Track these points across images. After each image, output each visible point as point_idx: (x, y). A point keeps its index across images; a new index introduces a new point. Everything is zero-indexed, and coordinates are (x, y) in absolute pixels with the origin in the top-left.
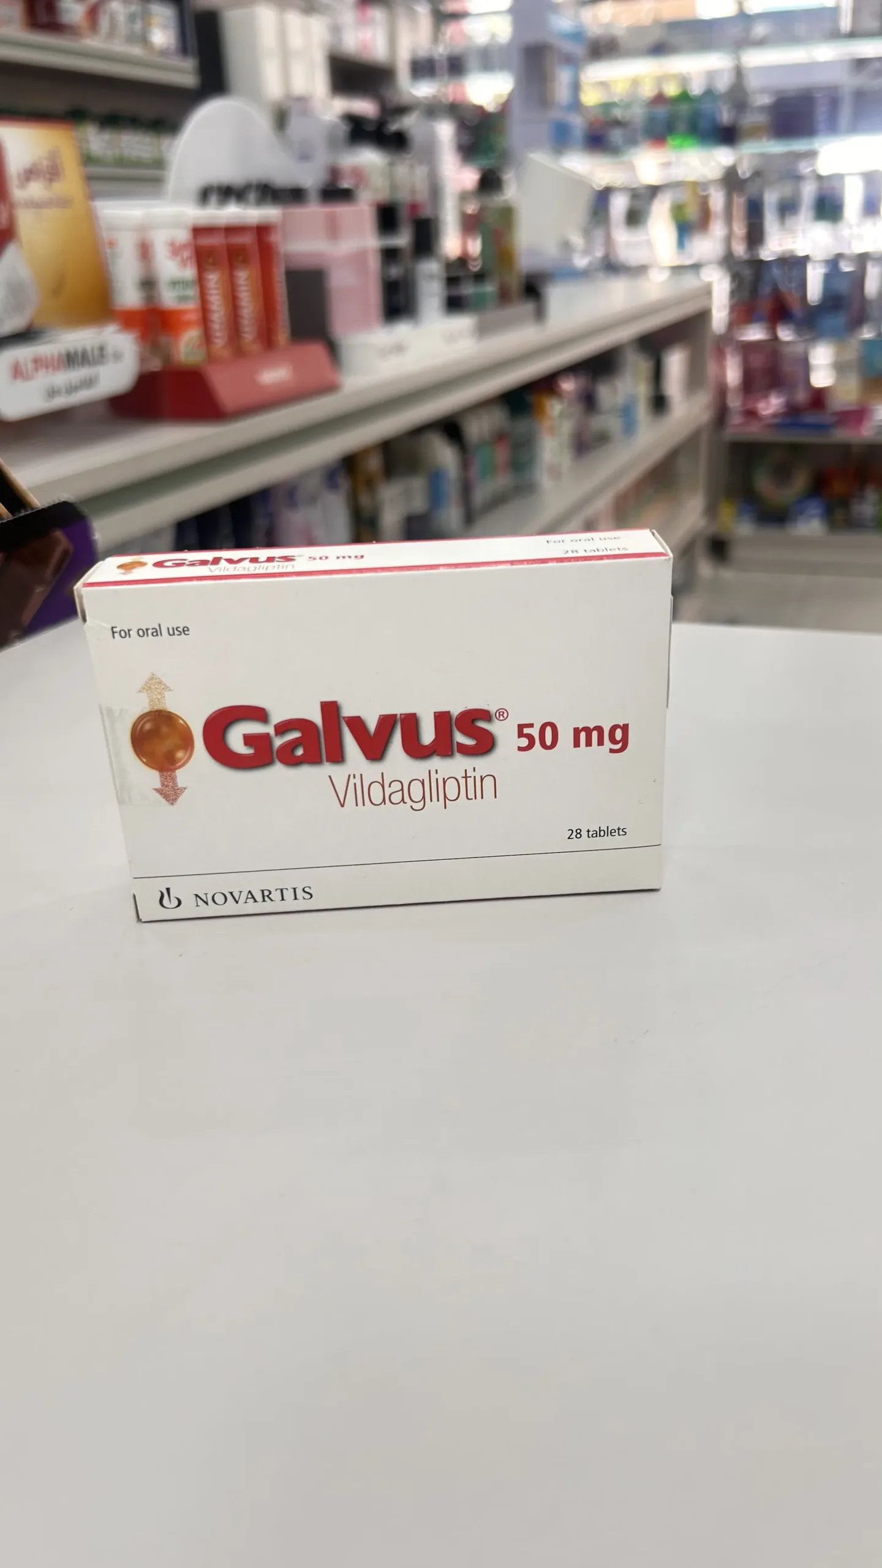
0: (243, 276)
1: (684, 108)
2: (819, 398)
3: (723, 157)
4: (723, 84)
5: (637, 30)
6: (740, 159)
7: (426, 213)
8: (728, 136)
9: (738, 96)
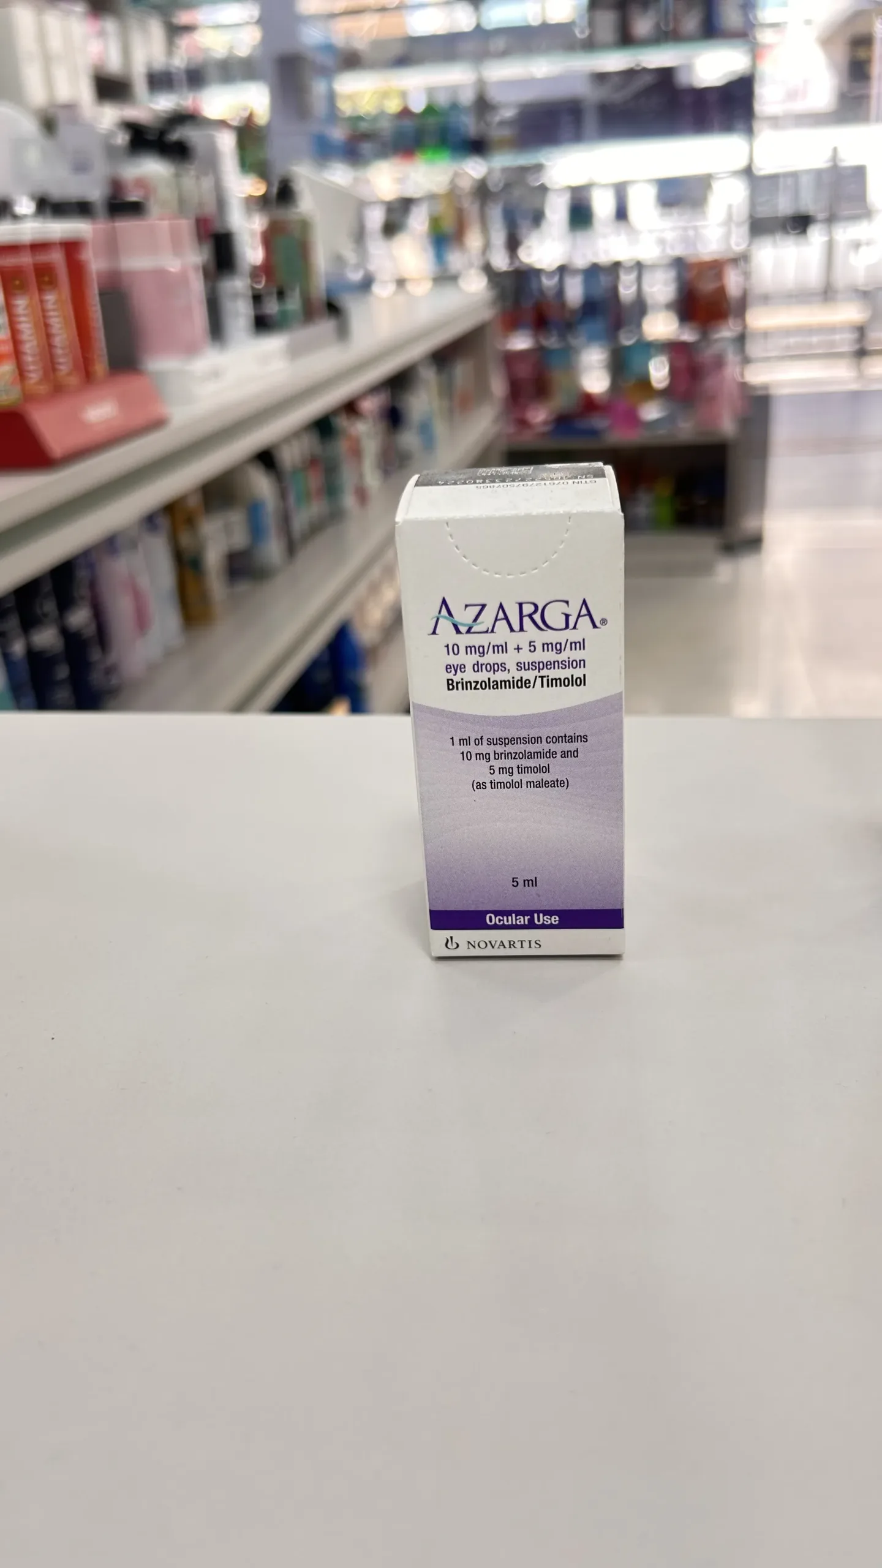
0: (50, 298)
1: (431, 120)
2: (591, 403)
3: (475, 169)
4: (467, 97)
5: (378, 44)
6: (490, 172)
8: (477, 147)
9: (482, 106)
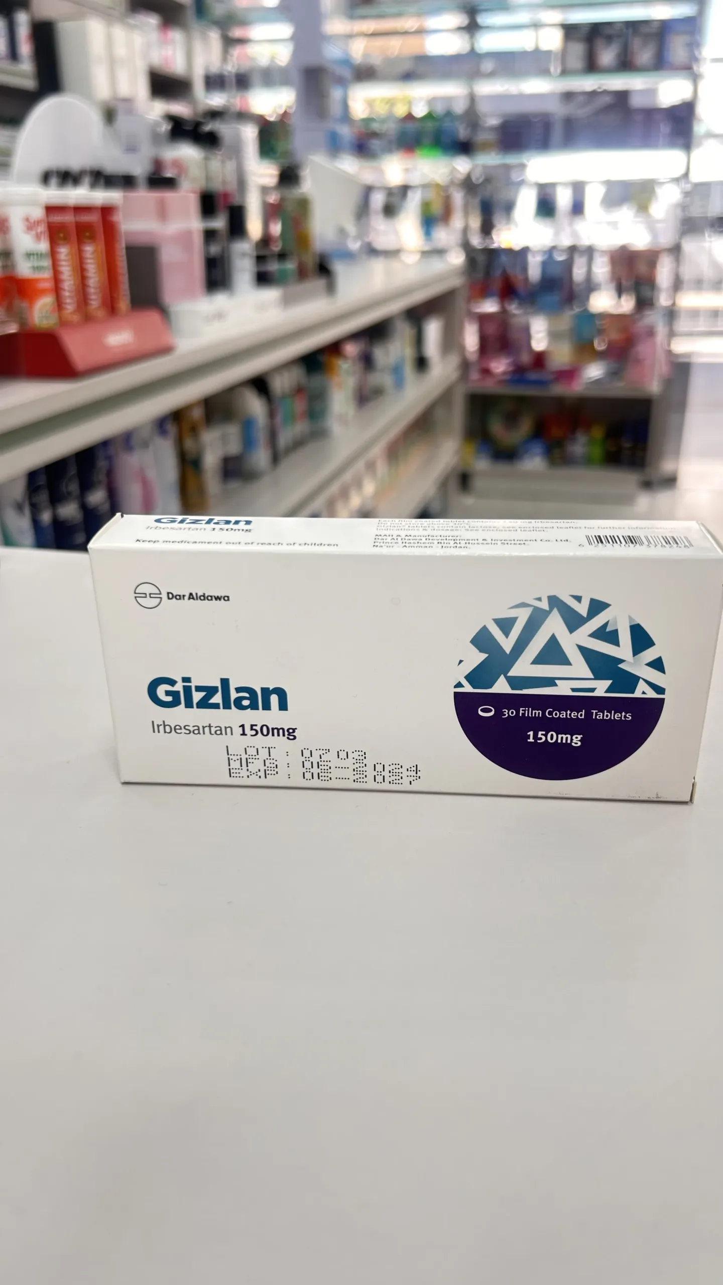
0: (89, 249)
1: (430, 125)
2: (540, 359)
3: (462, 165)
4: (459, 108)
5: (390, 61)
6: (474, 169)
7: (236, 201)
8: (465, 148)
9: (472, 116)
